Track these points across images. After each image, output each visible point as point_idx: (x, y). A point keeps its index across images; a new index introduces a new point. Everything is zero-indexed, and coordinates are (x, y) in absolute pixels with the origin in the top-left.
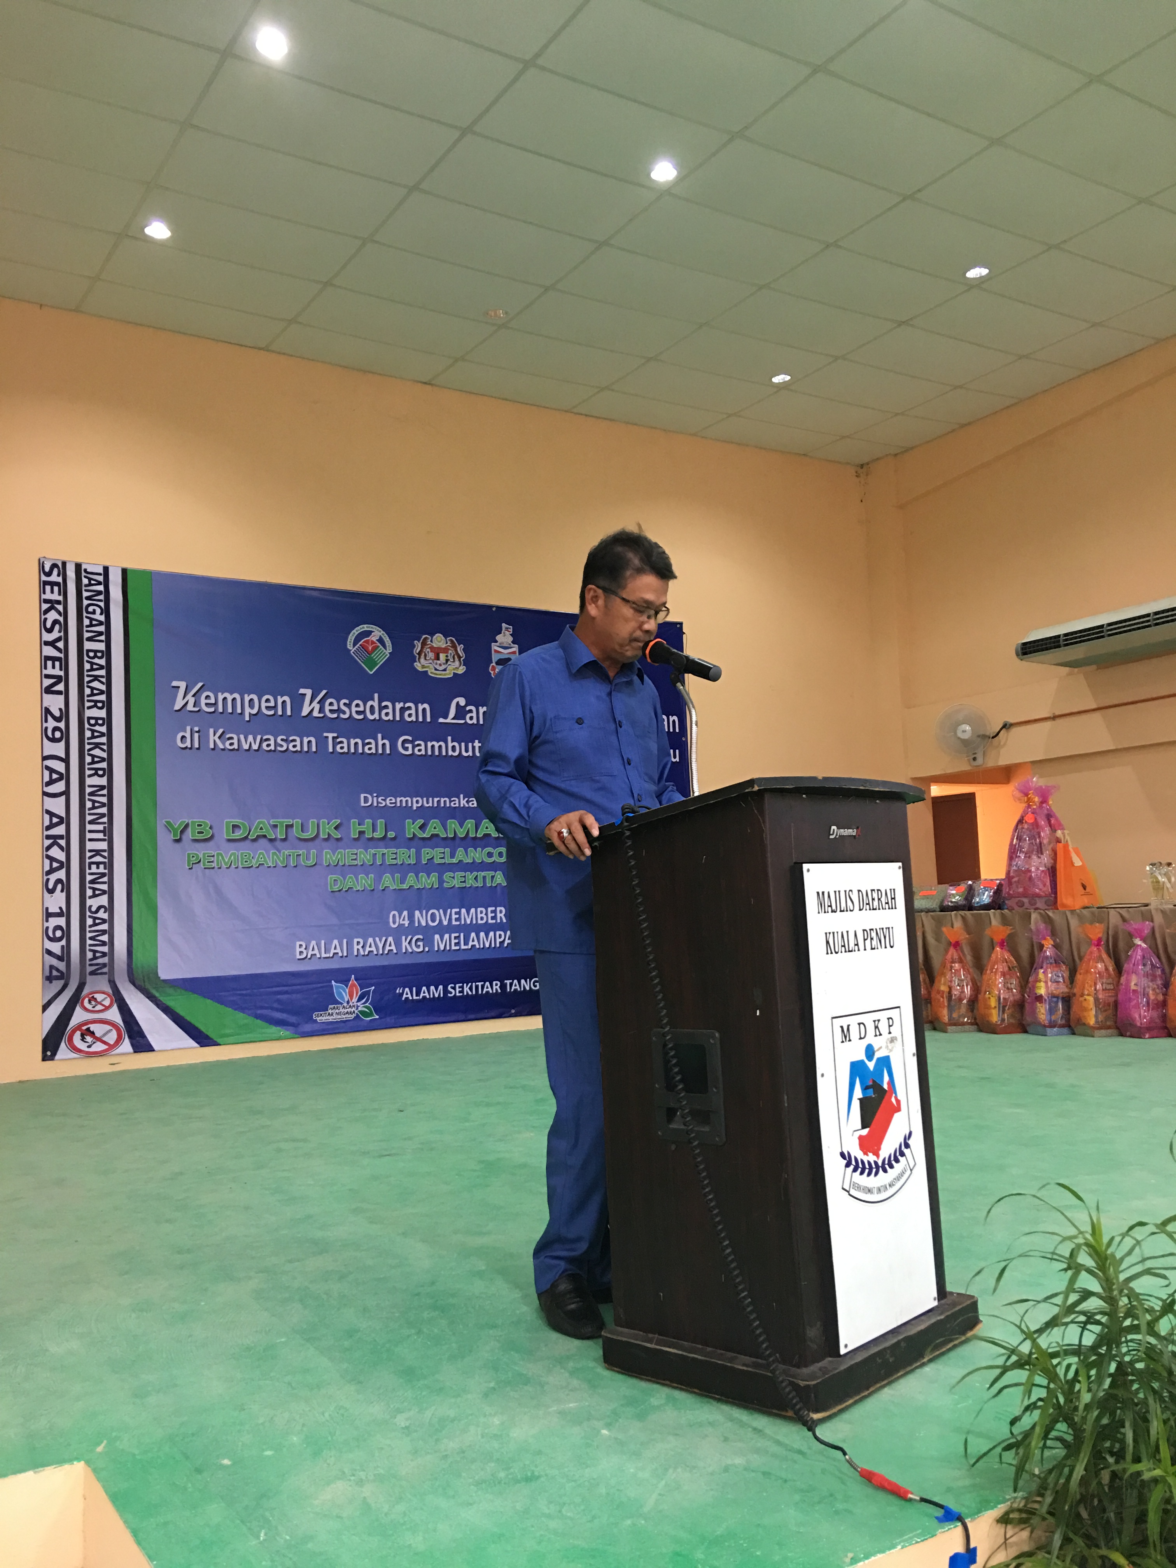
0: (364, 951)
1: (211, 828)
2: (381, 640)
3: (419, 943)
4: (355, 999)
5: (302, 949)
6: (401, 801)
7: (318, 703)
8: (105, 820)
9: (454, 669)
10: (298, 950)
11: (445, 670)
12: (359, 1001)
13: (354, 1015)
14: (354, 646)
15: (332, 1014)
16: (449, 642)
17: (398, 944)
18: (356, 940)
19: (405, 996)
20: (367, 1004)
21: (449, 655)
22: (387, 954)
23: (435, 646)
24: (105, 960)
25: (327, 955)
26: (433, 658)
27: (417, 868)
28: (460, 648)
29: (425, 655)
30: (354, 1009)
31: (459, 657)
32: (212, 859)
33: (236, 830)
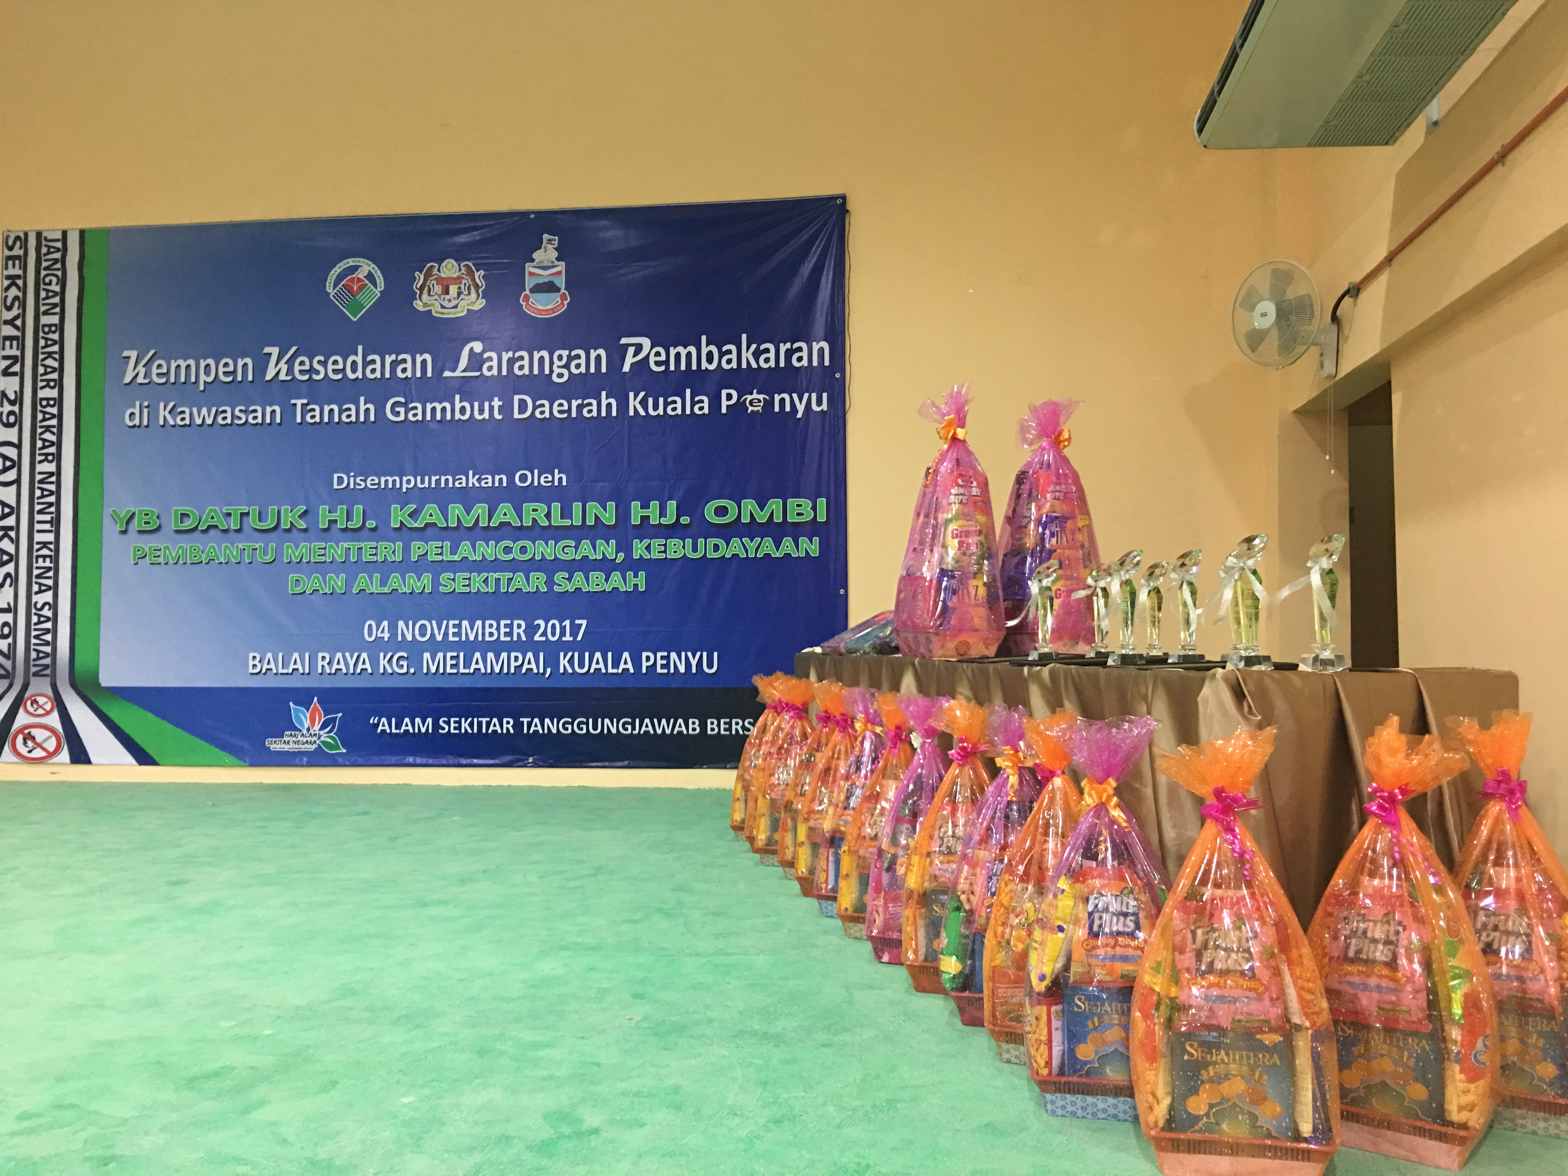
0: (330, 669)
1: (158, 517)
2: (370, 277)
3: (401, 663)
4: (317, 727)
5: (256, 662)
6: (386, 481)
7: (286, 363)
8: (53, 509)
9: (468, 305)
10: (251, 663)
11: (456, 307)
12: (321, 729)
13: (315, 746)
14: (334, 289)
15: (288, 742)
16: (463, 269)
17: (375, 663)
18: (320, 655)
19: (380, 728)
20: (332, 734)
21: (462, 286)
22: (360, 674)
23: (443, 276)
24: (47, 661)
25: (285, 671)
26: (440, 292)
27: (405, 566)
28: (479, 275)
29: (429, 291)
30: (315, 738)
31: (477, 287)
32: (158, 553)
33: (185, 519)
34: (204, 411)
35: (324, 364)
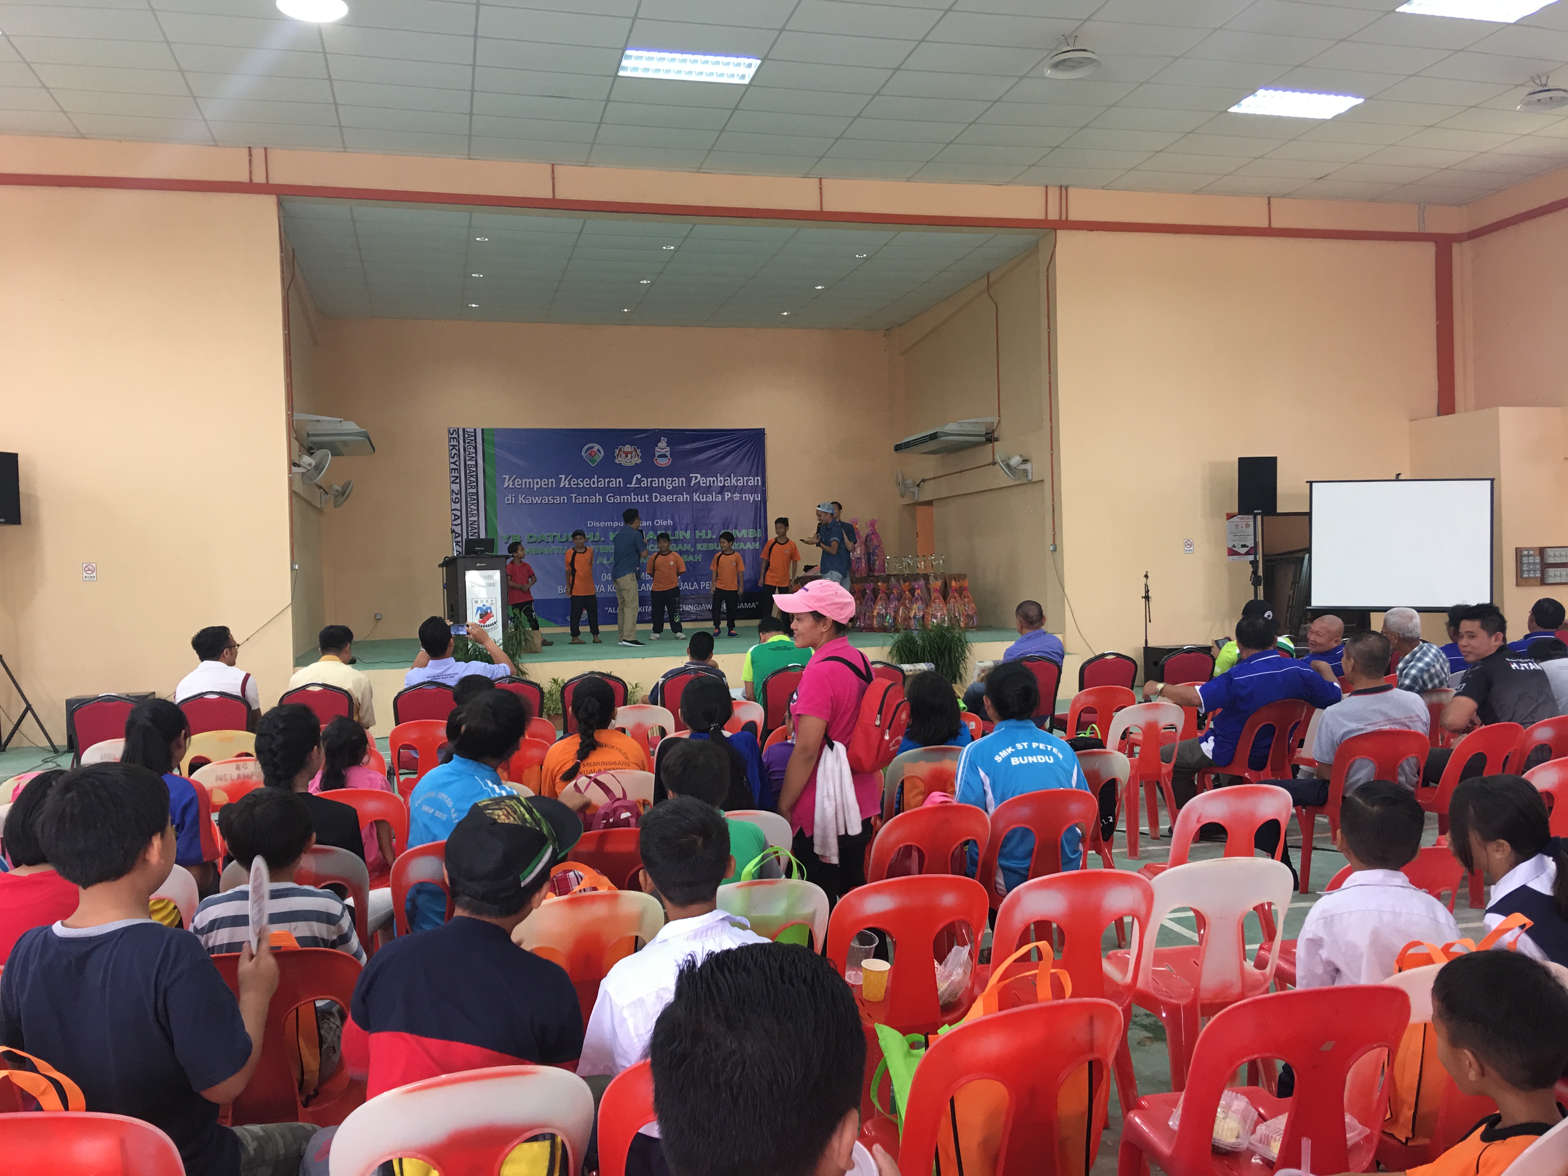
2: (598, 450)
7: (568, 481)
8: (476, 534)
9: (635, 461)
11: (631, 462)
14: (585, 454)
16: (633, 448)
21: (633, 454)
23: (626, 451)
26: (625, 456)
28: (639, 451)
29: (621, 456)
31: (638, 455)
34: (537, 498)
35: (582, 481)
